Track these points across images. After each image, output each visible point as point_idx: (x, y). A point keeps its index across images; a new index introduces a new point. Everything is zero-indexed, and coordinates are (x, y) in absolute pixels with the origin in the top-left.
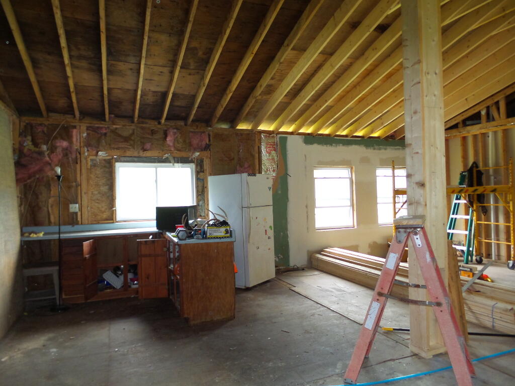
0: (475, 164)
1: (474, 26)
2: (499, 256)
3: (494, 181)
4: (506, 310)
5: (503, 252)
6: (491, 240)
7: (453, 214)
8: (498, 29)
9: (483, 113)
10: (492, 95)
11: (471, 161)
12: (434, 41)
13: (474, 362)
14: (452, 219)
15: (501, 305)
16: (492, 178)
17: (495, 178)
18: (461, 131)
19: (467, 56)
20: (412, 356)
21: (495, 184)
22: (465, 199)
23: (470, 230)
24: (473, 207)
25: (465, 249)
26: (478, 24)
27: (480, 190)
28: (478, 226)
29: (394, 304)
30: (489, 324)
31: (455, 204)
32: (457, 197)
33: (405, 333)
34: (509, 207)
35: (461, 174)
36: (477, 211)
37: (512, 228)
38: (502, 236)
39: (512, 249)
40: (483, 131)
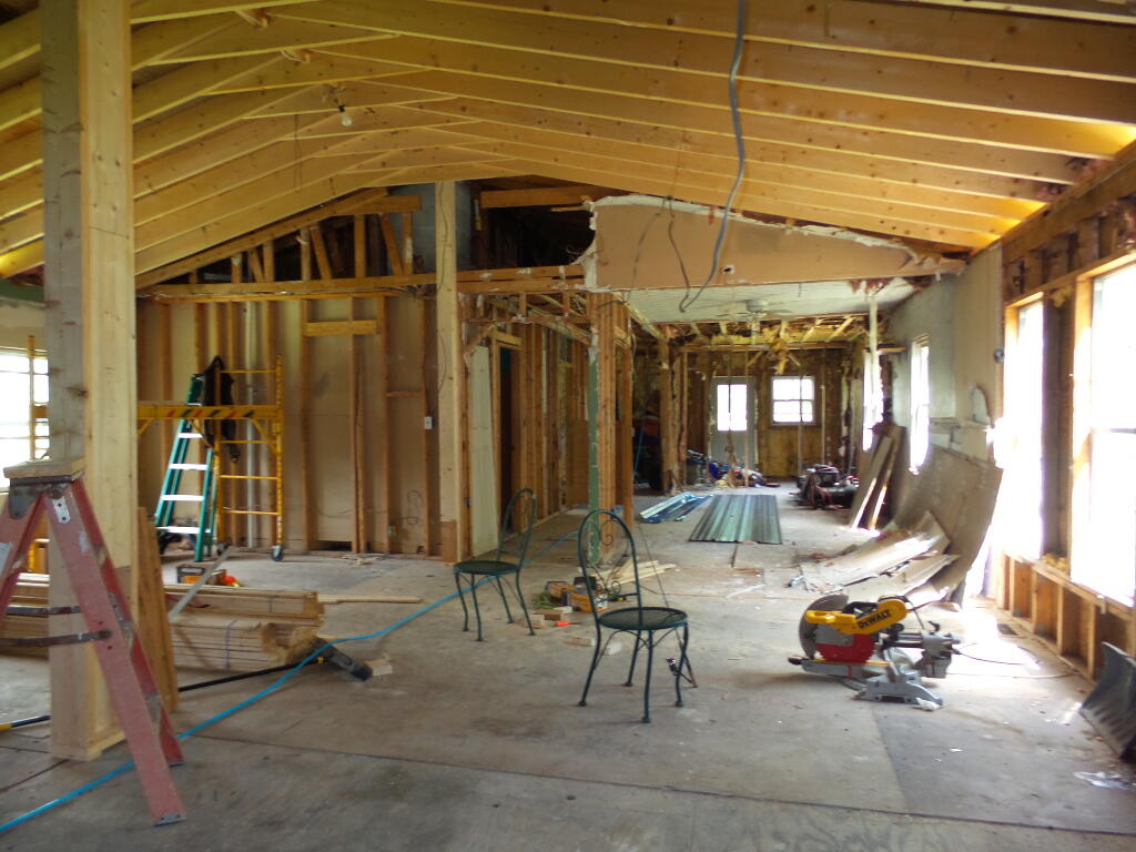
0: (220, 362)
1: (209, 89)
2: (259, 539)
3: (254, 396)
4: (250, 630)
5: (267, 533)
6: (246, 510)
7: (176, 462)
8: (253, 112)
9: (236, 262)
10: (252, 233)
11: (213, 352)
12: (114, 94)
13: (181, 739)
14: (173, 471)
15: (242, 623)
16: (251, 390)
17: (255, 391)
18: (196, 291)
19: (201, 142)
20: (54, 767)
21: (256, 402)
22: (199, 431)
23: (208, 493)
24: (213, 446)
25: (196, 531)
26: (219, 89)
27: (224, 412)
28: (224, 484)
29: (21, 671)
30: (220, 663)
31: (181, 440)
32: (185, 425)
33: (41, 726)
34: (275, 445)
35: (194, 379)
36: (222, 454)
37: (279, 486)
38: (265, 500)
39: (279, 524)
40: (237, 298)
